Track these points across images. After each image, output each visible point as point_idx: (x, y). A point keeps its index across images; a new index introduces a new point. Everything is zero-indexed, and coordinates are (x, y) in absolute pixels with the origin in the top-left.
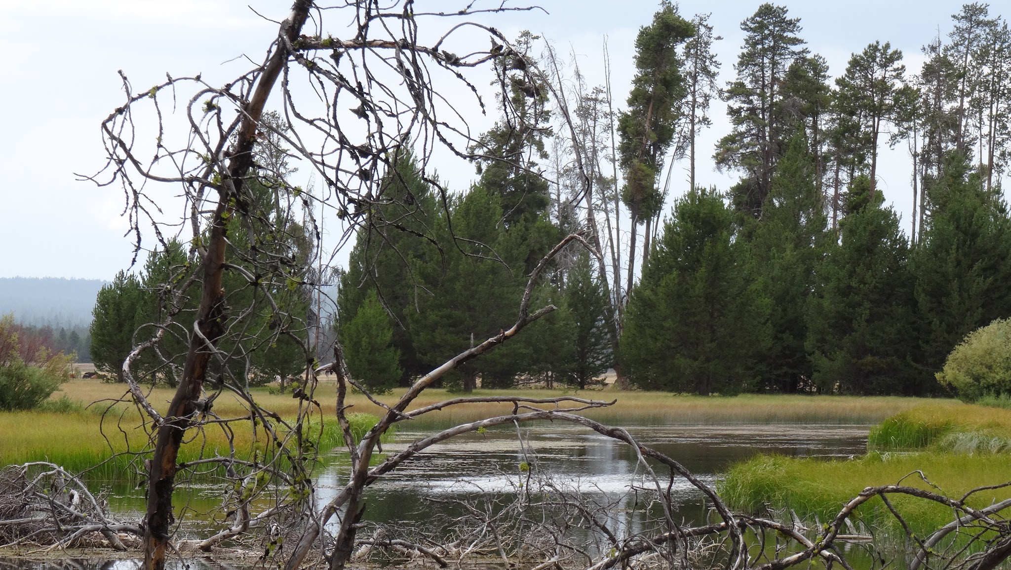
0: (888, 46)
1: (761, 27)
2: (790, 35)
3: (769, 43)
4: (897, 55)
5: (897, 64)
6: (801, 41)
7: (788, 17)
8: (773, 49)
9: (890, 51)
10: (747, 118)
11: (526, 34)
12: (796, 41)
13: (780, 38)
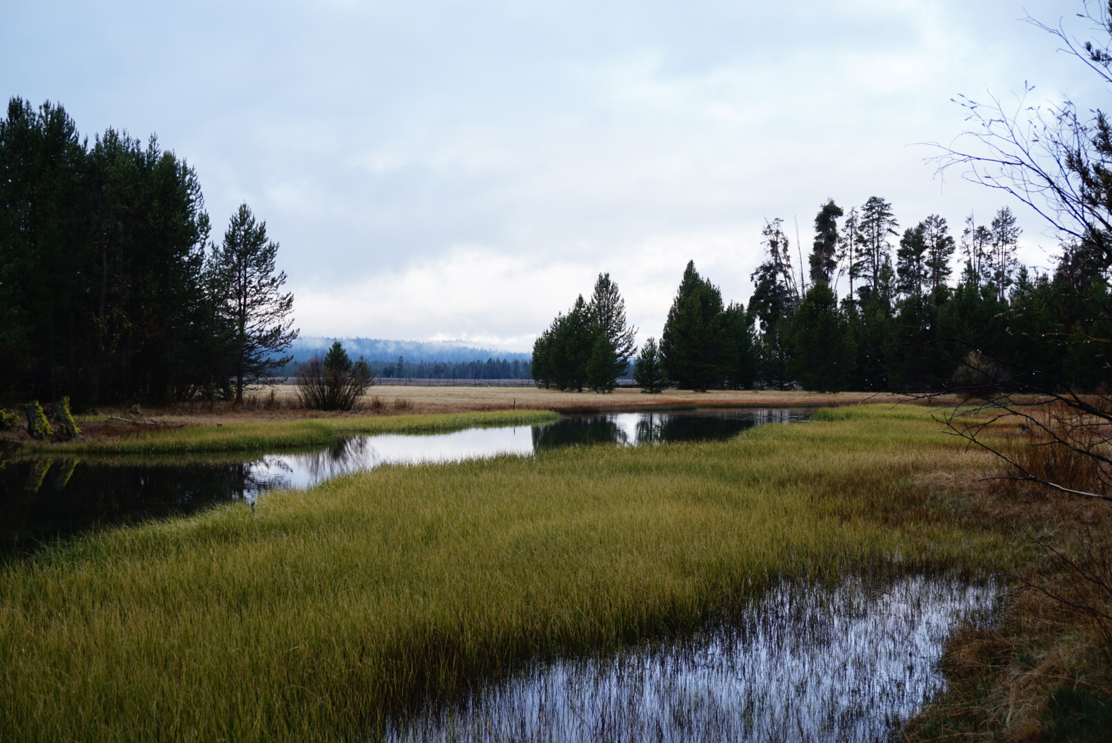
0: (938, 217)
1: (871, 208)
2: (886, 212)
3: (876, 216)
4: (943, 221)
5: (943, 226)
6: (892, 215)
7: (885, 203)
8: (878, 220)
9: (939, 220)
10: (866, 254)
11: (777, 219)
12: (888, 215)
13: (881, 214)
